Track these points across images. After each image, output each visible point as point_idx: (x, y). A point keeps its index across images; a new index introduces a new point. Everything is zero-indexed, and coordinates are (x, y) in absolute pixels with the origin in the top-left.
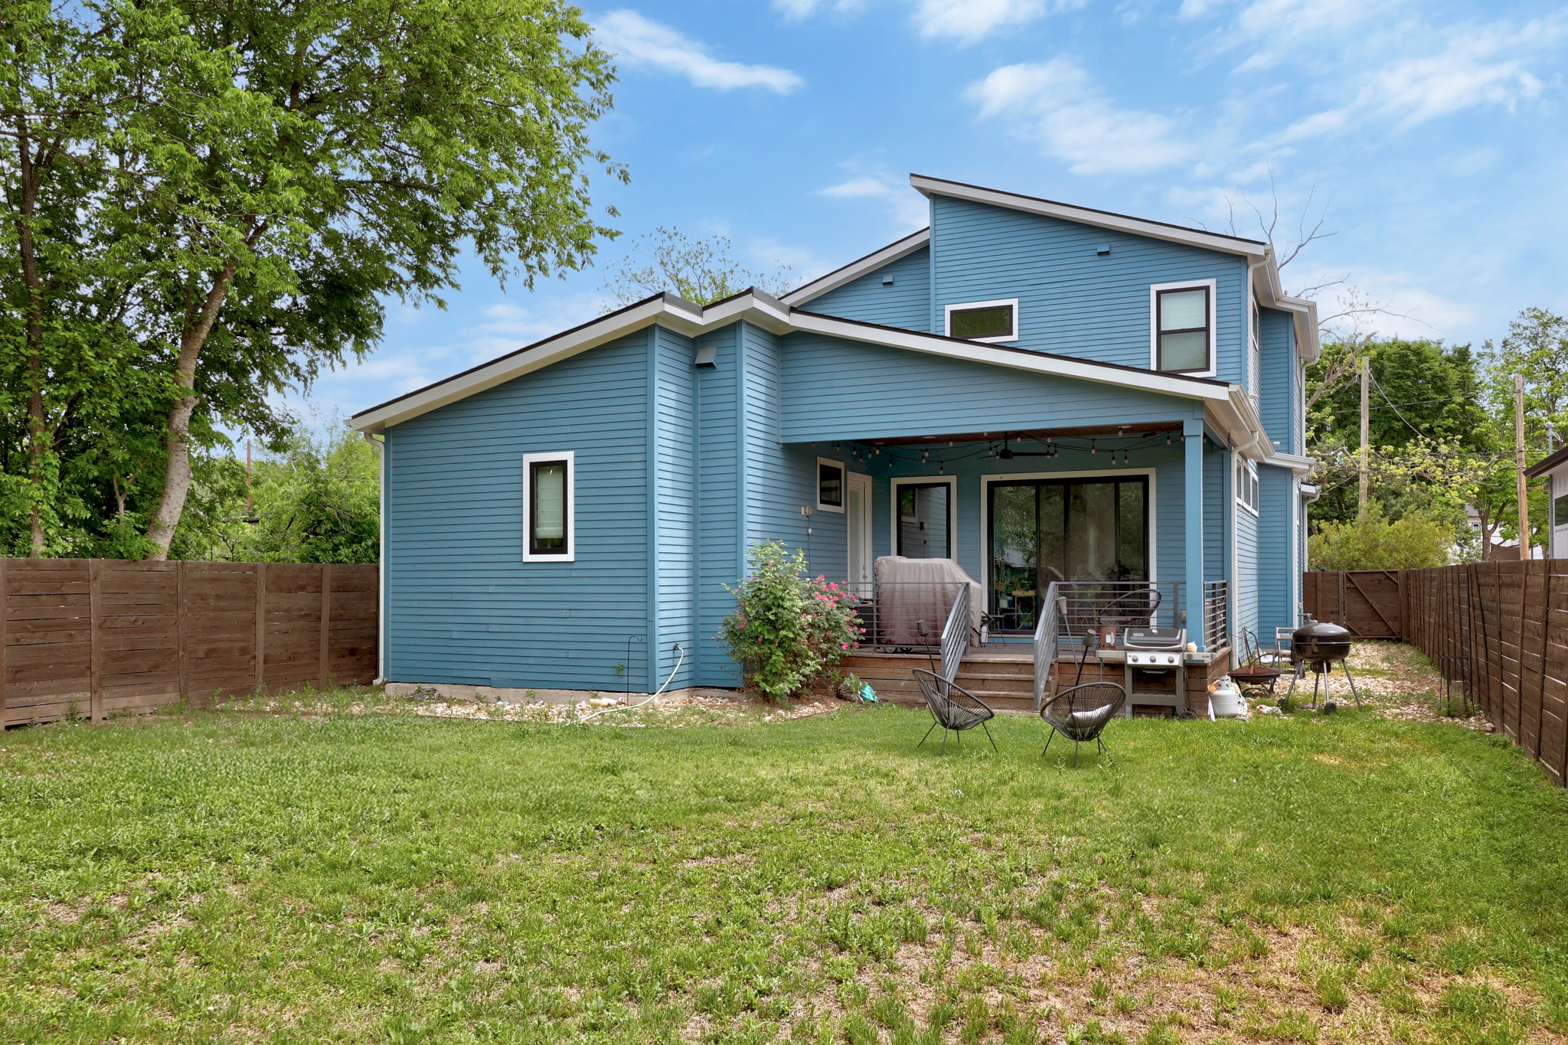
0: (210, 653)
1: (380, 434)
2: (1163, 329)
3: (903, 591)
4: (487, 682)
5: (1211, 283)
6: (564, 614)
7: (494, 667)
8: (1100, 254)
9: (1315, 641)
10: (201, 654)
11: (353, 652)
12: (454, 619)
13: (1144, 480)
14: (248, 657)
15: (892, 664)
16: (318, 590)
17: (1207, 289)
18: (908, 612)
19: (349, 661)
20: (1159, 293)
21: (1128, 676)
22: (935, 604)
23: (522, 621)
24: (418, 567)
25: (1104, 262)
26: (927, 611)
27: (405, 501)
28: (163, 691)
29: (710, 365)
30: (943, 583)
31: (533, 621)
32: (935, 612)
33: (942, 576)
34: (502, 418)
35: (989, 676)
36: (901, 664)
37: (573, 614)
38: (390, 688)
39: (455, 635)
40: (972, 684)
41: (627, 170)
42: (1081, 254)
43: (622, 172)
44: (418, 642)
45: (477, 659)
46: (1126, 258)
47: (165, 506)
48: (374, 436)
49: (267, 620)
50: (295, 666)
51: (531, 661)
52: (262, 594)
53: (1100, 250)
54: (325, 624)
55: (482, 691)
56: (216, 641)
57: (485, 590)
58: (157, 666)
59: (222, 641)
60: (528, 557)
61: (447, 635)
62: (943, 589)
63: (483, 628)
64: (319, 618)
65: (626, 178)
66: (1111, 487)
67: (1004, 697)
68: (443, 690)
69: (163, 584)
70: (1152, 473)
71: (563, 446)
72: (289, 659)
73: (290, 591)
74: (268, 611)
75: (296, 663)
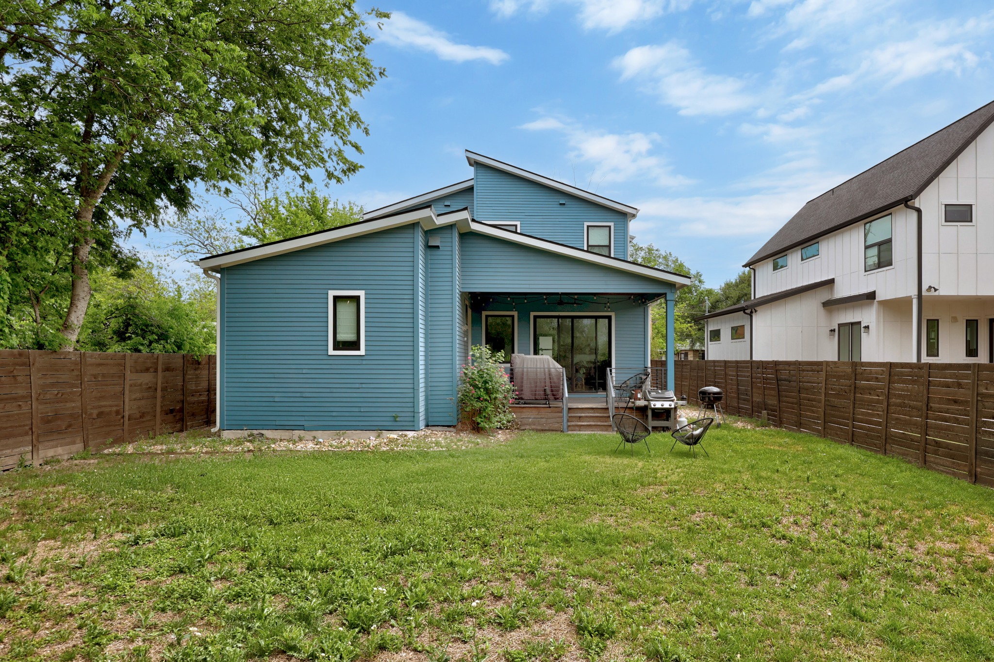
0: (100, 415)
1: (217, 272)
2: (590, 244)
3: (527, 372)
4: (302, 428)
5: (612, 224)
6: (357, 386)
7: (307, 418)
8: (561, 204)
9: (712, 395)
10: (95, 416)
11: (172, 411)
12: (275, 390)
13: (609, 318)
14: (120, 416)
15: (524, 410)
16: (156, 371)
17: (610, 227)
18: (530, 383)
19: (170, 417)
20: (588, 227)
21: (650, 413)
22: (545, 379)
23: (328, 390)
24: (247, 357)
25: (562, 208)
26: (541, 382)
27: (237, 315)
28: (74, 443)
29: (438, 247)
30: (544, 368)
31: (334, 390)
32: (545, 382)
33: (549, 365)
34: (314, 268)
35: (583, 415)
36: (529, 410)
37: (364, 386)
38: (227, 435)
39: (276, 399)
40: (574, 419)
41: (368, 128)
42: (551, 203)
43: (365, 129)
44: (247, 404)
45: (294, 414)
46: (574, 209)
47: (73, 313)
48: (210, 272)
49: (130, 392)
50: (143, 422)
51: (334, 414)
52: (128, 373)
53: (561, 202)
54: (159, 393)
55: (297, 433)
56: (102, 406)
57: (300, 371)
58: (69, 426)
59: (105, 406)
60: (331, 352)
61: (271, 399)
62: (549, 371)
63: (299, 395)
64: (156, 389)
65: (367, 133)
66: (593, 321)
67: (595, 425)
68: (268, 433)
69: (72, 368)
70: (613, 314)
71: (358, 287)
72: (141, 417)
73: (141, 372)
74: (131, 386)
75: (144, 419)
